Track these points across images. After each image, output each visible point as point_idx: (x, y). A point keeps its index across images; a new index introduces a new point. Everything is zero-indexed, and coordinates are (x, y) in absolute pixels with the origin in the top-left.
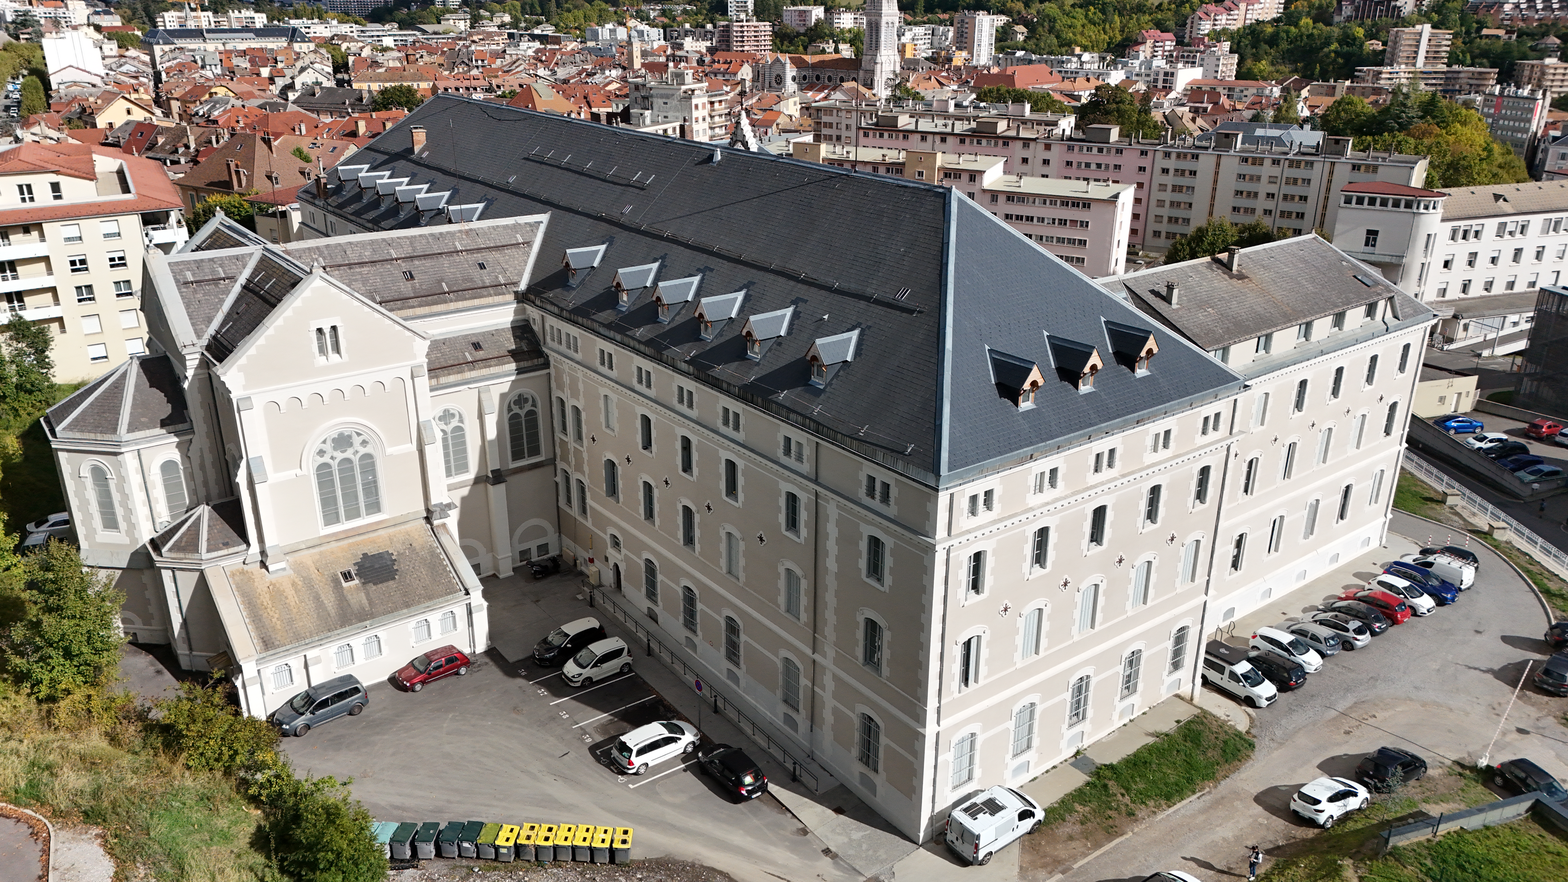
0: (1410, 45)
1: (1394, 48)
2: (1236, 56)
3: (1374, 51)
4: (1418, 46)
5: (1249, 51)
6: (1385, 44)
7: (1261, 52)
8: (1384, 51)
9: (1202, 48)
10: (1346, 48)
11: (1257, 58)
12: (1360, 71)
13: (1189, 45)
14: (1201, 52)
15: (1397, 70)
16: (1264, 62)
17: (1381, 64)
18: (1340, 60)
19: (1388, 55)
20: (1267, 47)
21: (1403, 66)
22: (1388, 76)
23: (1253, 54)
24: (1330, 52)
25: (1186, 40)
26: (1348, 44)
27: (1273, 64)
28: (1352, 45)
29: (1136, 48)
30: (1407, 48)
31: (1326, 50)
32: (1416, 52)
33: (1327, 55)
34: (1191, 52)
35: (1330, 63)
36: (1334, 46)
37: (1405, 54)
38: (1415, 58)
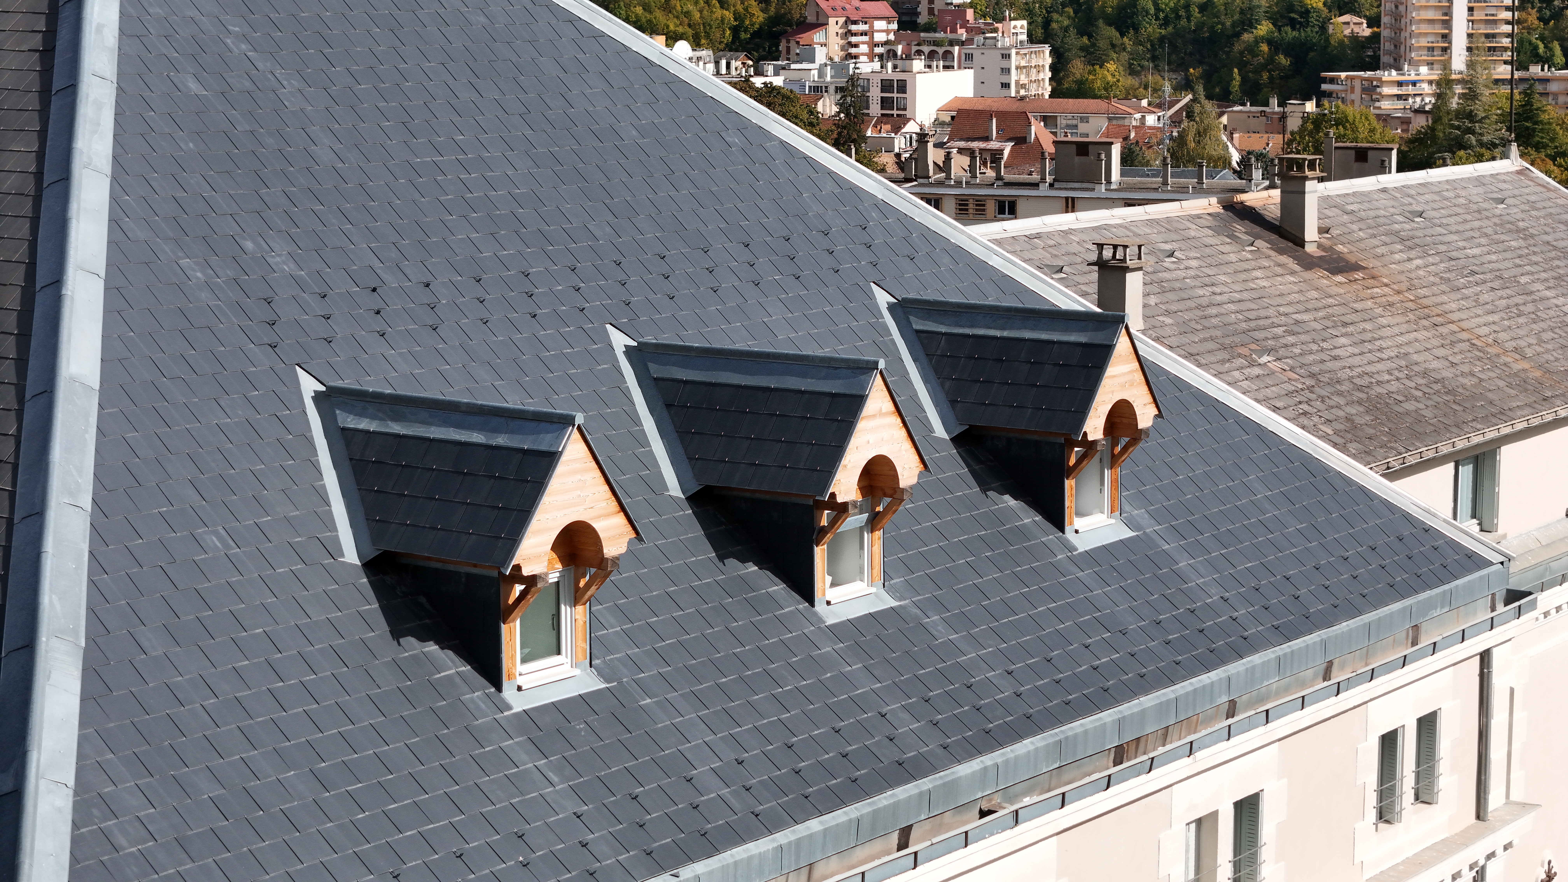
0: (1431, 21)
1: (1398, 30)
2: (1047, 49)
3: (1354, 38)
4: (1447, 23)
5: (1075, 41)
6: (1373, 22)
7: (1102, 44)
8: (1376, 37)
9: (962, 34)
10: (1290, 34)
11: (1095, 58)
12: (1332, 81)
13: (930, 28)
14: (962, 43)
15: (1413, 77)
16: (1111, 66)
17: (1374, 65)
18: (1283, 60)
19: (1386, 46)
20: (1113, 32)
21: (1424, 70)
22: (1395, 91)
23: (1083, 49)
24: (1258, 41)
25: (923, 19)
26: (1293, 24)
27: (1132, 71)
28: (1305, 25)
29: (804, 38)
30: (1425, 28)
31: (1246, 37)
32: (1446, 37)
33: (1252, 49)
34: (937, 43)
35: (1264, 67)
36: (1264, 28)
37: (1424, 42)
38: (1445, 50)
